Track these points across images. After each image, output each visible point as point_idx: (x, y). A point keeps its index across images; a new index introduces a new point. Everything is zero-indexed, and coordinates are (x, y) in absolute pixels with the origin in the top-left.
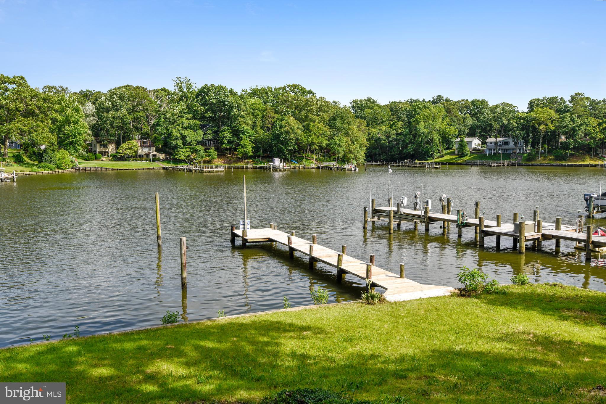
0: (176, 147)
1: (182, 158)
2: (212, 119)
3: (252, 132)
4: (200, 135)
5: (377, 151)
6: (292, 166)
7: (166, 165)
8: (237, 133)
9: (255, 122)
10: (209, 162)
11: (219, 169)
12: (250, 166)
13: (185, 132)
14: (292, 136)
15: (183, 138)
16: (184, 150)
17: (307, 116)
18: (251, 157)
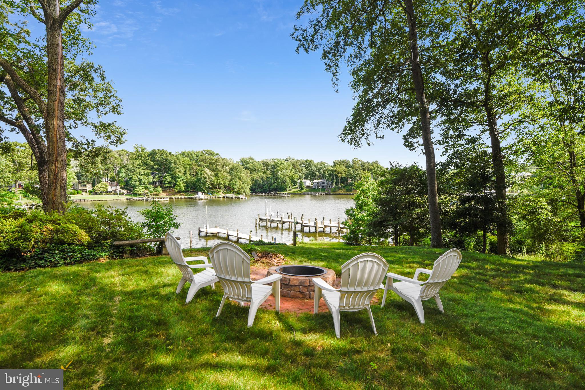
0: (135, 186)
1: (139, 193)
2: (158, 169)
3: (184, 177)
4: (151, 179)
5: (256, 187)
6: (209, 197)
7: (128, 197)
8: (174, 177)
9: (185, 171)
10: (157, 195)
11: (165, 199)
12: (183, 197)
13: (141, 177)
14: (208, 179)
15: (140, 180)
16: (140, 188)
17: (216, 168)
18: (183, 192)
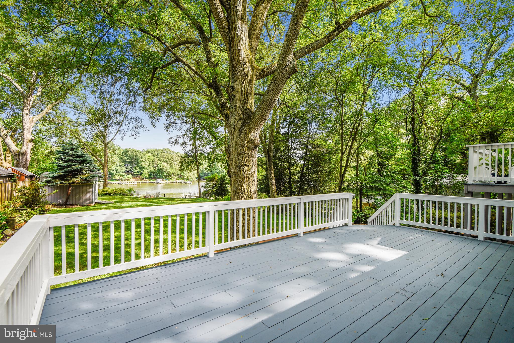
0: (113, 174)
1: (116, 178)
2: (130, 162)
3: (148, 168)
4: (124, 169)
6: (166, 182)
8: (141, 168)
9: (149, 164)
10: (128, 180)
11: (134, 183)
12: (147, 182)
13: (117, 168)
14: (165, 170)
15: (117, 170)
16: (117, 175)
17: (172, 162)
18: (148, 178)
